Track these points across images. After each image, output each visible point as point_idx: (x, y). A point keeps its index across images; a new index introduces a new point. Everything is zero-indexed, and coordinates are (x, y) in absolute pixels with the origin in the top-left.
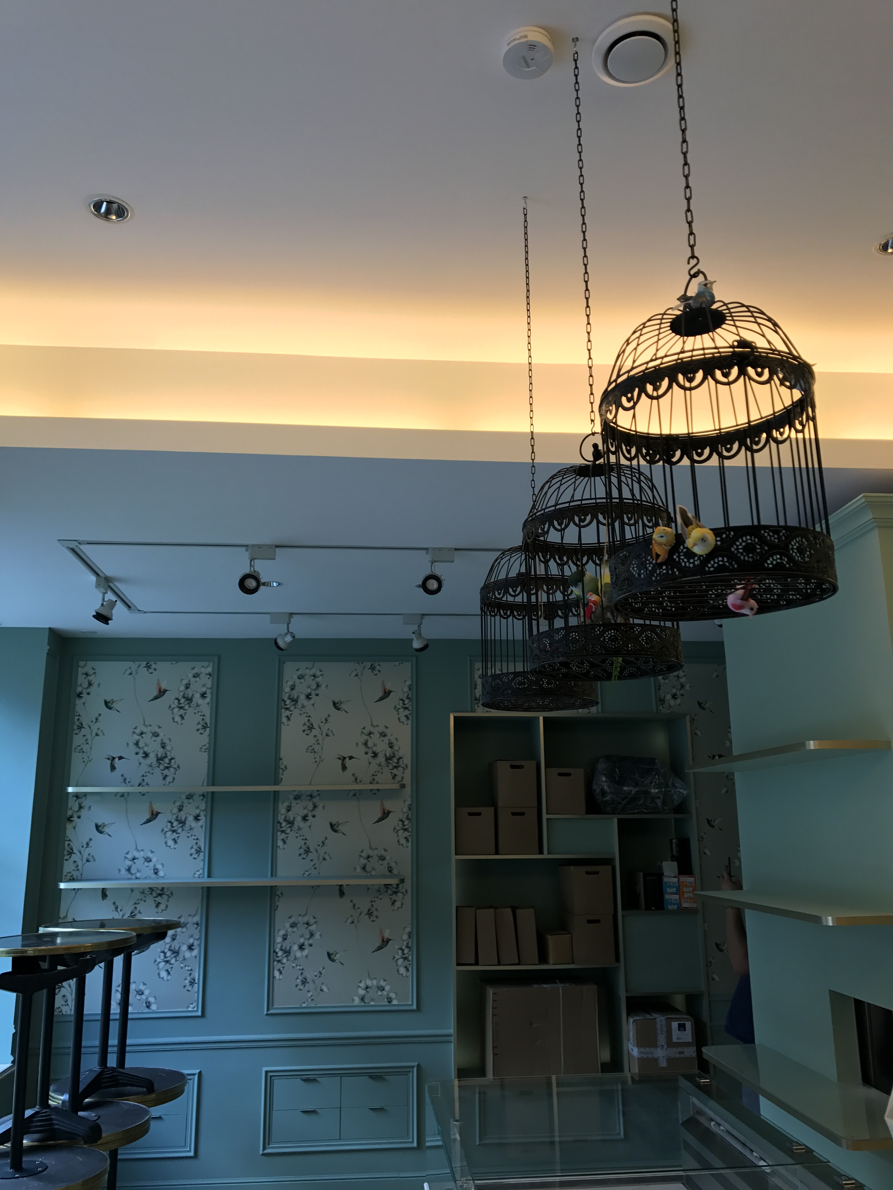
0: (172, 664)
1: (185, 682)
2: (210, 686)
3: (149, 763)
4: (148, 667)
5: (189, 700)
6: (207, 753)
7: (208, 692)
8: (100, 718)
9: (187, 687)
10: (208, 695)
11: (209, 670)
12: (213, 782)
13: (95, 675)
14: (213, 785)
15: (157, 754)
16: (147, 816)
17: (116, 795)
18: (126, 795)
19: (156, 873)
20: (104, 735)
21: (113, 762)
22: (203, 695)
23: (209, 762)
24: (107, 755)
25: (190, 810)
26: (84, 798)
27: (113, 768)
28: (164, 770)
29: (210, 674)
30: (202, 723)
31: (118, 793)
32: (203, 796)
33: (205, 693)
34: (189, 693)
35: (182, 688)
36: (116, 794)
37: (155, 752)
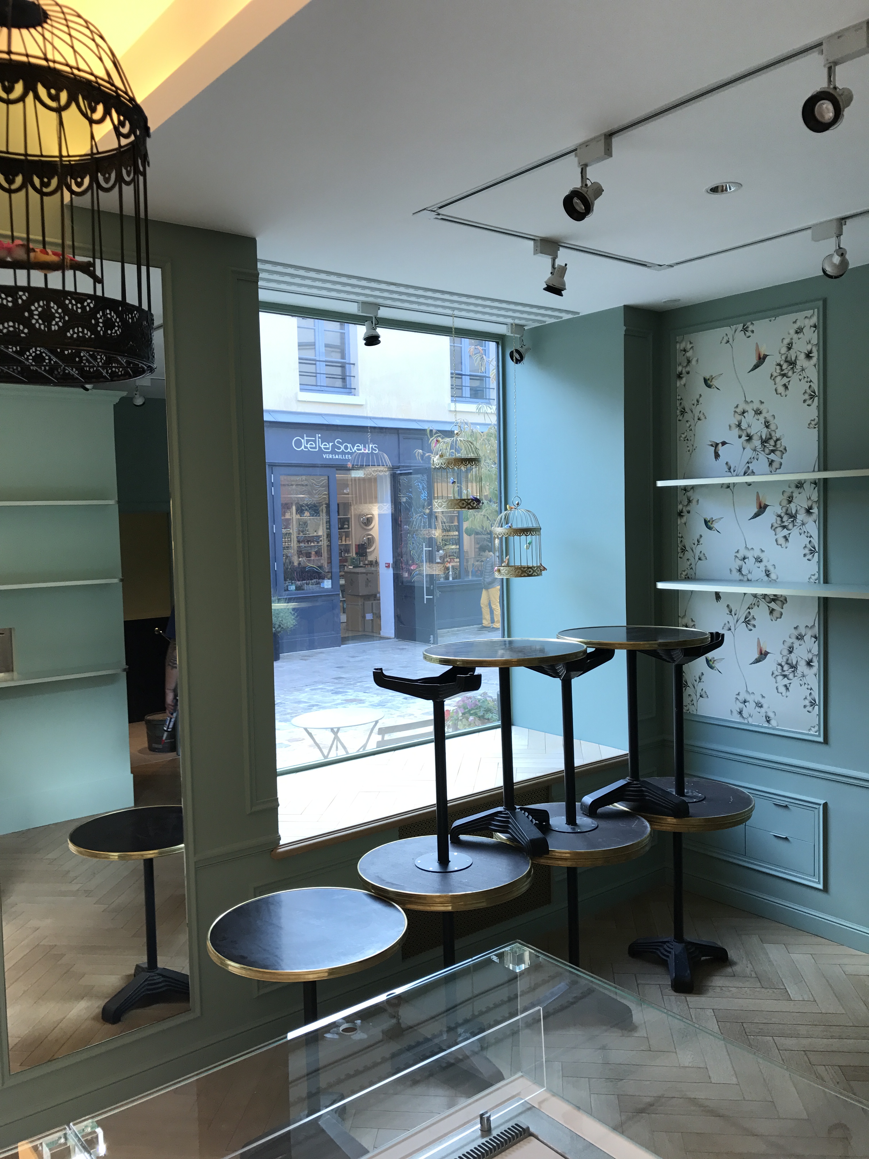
0: (770, 321)
1: (787, 341)
2: (816, 342)
3: (753, 447)
4: (745, 330)
5: (792, 364)
6: (817, 429)
7: (815, 350)
8: (701, 400)
9: (789, 347)
10: (815, 354)
11: (814, 320)
12: (824, 466)
13: (693, 350)
14: (825, 469)
15: (761, 436)
16: (755, 510)
17: (722, 487)
18: (731, 487)
19: (768, 575)
20: (706, 418)
21: (717, 449)
22: (808, 356)
23: (819, 441)
24: (710, 441)
25: (801, 502)
26: (692, 491)
27: (717, 456)
28: (770, 454)
29: (815, 326)
30: (809, 391)
31: (723, 484)
32: (815, 483)
33: (810, 352)
34: (792, 354)
35: (784, 350)
36: (722, 485)
37: (759, 434)
